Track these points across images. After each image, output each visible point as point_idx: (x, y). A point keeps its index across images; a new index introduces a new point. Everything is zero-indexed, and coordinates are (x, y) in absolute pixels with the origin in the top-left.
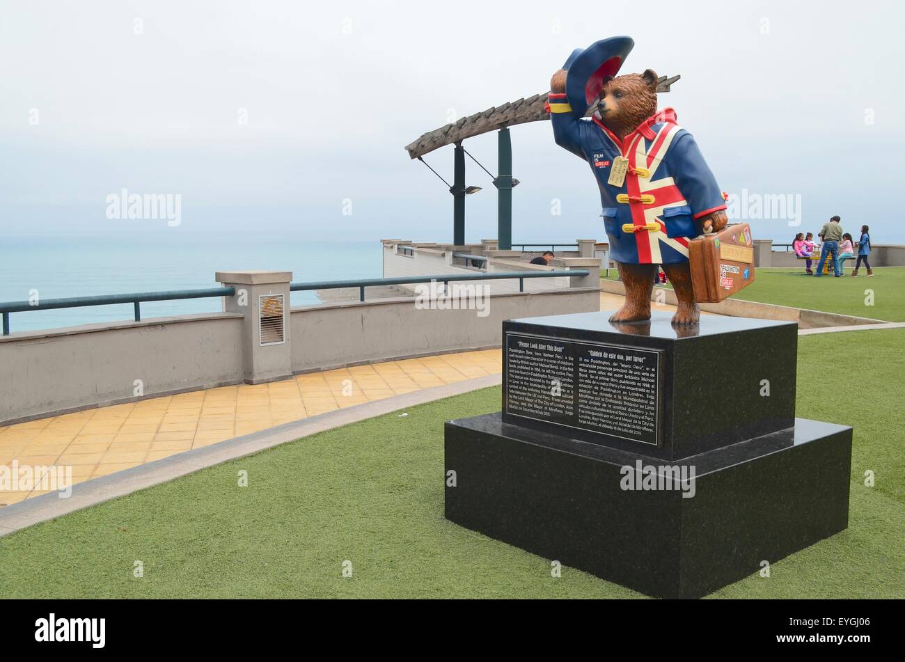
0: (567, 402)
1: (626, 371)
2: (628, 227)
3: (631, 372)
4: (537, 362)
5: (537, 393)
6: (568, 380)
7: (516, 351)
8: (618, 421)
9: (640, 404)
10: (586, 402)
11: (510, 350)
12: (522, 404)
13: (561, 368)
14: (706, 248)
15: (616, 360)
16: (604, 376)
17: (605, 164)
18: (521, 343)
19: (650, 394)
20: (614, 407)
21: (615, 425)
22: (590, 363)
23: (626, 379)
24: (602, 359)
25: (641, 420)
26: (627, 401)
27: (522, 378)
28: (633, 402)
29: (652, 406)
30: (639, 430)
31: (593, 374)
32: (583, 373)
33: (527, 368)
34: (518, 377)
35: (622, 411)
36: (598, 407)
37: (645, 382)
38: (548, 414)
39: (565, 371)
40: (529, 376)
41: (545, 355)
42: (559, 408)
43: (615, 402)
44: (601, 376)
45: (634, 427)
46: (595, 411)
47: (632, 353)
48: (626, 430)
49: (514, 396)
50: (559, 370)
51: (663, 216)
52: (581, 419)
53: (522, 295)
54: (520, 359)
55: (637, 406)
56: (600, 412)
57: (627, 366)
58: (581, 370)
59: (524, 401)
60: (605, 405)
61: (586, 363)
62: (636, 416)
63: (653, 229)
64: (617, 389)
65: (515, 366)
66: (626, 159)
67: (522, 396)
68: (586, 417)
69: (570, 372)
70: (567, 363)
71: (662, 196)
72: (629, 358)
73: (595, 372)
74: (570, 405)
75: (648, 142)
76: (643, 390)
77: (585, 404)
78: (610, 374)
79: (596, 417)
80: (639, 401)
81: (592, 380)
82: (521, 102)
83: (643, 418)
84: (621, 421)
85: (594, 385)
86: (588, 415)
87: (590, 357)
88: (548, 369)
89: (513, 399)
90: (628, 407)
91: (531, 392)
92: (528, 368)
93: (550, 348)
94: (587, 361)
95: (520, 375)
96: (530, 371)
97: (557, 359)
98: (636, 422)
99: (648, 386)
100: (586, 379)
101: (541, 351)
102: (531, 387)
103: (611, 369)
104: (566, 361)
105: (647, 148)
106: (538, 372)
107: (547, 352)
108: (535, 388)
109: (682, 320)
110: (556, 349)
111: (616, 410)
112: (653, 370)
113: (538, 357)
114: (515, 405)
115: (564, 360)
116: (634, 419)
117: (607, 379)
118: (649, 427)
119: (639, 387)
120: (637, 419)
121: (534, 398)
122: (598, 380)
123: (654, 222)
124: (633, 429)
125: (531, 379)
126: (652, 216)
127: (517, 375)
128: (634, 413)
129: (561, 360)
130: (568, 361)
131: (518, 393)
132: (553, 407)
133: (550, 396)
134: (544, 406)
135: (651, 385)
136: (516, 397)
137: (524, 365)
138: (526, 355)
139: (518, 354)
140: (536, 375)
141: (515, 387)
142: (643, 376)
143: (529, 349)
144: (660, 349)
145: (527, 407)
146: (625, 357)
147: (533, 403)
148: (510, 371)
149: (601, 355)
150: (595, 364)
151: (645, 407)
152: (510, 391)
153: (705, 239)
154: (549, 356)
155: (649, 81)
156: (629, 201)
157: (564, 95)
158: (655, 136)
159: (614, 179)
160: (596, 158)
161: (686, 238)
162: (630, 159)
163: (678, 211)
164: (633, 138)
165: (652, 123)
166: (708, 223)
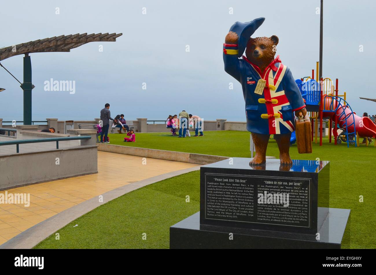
0: (249, 209)
1: (289, 191)
2: (264, 116)
3: (293, 191)
4: (227, 189)
5: (228, 206)
6: (250, 197)
7: (213, 184)
8: (284, 217)
10: (262, 208)
11: (208, 183)
12: (217, 213)
13: (245, 191)
14: (307, 126)
15: (282, 185)
17: (253, 82)
18: (216, 179)
19: (305, 201)
20: (282, 210)
21: (282, 219)
22: (265, 188)
24: (273, 185)
25: (299, 215)
26: (290, 206)
27: (217, 198)
28: (294, 206)
29: (306, 207)
30: (297, 221)
34: (214, 198)
36: (270, 210)
37: (301, 195)
38: (236, 217)
39: (248, 193)
40: (222, 197)
41: (233, 185)
42: (243, 213)
45: (295, 219)
46: (269, 213)
47: (292, 181)
48: (289, 221)
49: (211, 209)
50: (243, 192)
51: (282, 110)
52: (259, 218)
53: (58, 151)
54: (215, 188)
55: (297, 208)
56: (272, 213)
57: (289, 188)
58: (259, 191)
59: (219, 211)
60: (275, 209)
61: (262, 188)
62: (296, 213)
63: (277, 117)
65: (212, 192)
66: (264, 80)
67: (217, 208)
68: (263, 216)
69: (251, 193)
71: (281, 100)
72: (290, 184)
73: (269, 192)
74: (251, 211)
75: (274, 72)
76: (300, 200)
77: (262, 210)
79: (270, 216)
80: (297, 205)
82: (38, 41)
83: (300, 214)
84: (286, 217)
86: (264, 215)
87: (265, 184)
88: (236, 192)
90: (290, 209)
91: (223, 206)
92: (222, 193)
93: (238, 181)
94: (264, 186)
95: (216, 197)
96: (223, 194)
97: (242, 187)
98: (296, 216)
99: (304, 197)
101: (231, 183)
102: (224, 203)
103: (279, 190)
104: (248, 187)
105: (274, 75)
106: (228, 194)
107: (235, 183)
108: (226, 203)
109: (285, 163)
110: (241, 181)
111: (282, 211)
113: (229, 186)
114: (212, 214)
115: (247, 187)
116: (294, 215)
118: (304, 218)
119: (297, 198)
121: (226, 209)
123: (278, 113)
124: (294, 220)
125: (223, 198)
126: (277, 109)
127: (213, 196)
128: (294, 212)
129: (245, 187)
130: (250, 187)
131: (214, 206)
132: (239, 213)
133: (237, 207)
134: (233, 212)
135: (305, 197)
136: (213, 209)
137: (219, 191)
138: (219, 185)
139: (214, 185)
140: (227, 196)
141: (211, 203)
142: (300, 193)
143: (222, 182)
144: (310, 178)
145: (221, 214)
146: (288, 183)
147: (225, 212)
148: (208, 195)
149: (272, 183)
150: (269, 188)
151: (301, 208)
152: (208, 206)
153: (306, 122)
154: (236, 185)
155: (275, 41)
156: (266, 102)
157: (235, 45)
158: (277, 69)
159: (258, 91)
160: (248, 79)
161: (290, 121)
162: (266, 81)
163: (287, 107)
164: (267, 69)
165: (275, 62)
166: (301, 114)
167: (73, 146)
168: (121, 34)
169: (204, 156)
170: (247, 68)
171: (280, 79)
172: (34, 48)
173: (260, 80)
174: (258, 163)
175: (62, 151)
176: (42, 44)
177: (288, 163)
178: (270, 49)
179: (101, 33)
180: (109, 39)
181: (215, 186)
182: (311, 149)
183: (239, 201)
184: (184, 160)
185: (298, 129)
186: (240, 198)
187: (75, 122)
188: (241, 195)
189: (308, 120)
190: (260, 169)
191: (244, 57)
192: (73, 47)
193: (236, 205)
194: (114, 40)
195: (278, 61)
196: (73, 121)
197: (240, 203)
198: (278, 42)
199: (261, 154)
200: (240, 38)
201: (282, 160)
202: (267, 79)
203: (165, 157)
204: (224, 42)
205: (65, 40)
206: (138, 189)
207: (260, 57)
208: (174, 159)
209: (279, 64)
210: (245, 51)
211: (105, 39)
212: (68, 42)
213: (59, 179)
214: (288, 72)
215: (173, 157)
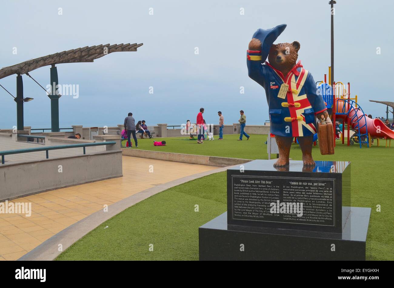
1: (314, 191)
2: (288, 119)
3: (318, 191)
4: (253, 190)
5: (255, 207)
6: (276, 198)
7: (239, 185)
8: (310, 216)
9: (323, 206)
11: (235, 185)
12: (244, 213)
13: (270, 192)
15: (307, 186)
16: (300, 194)
17: (276, 87)
18: (242, 181)
19: (329, 201)
20: (307, 209)
21: (307, 219)
22: (290, 188)
23: (314, 195)
24: (299, 186)
26: (315, 206)
27: (244, 199)
28: (319, 206)
29: (331, 207)
30: (322, 220)
31: (292, 194)
32: (285, 194)
33: (247, 194)
35: (312, 211)
37: (325, 195)
38: (263, 217)
39: (274, 194)
40: (249, 198)
41: (259, 186)
42: (270, 213)
43: (307, 207)
44: (298, 194)
45: (320, 218)
47: (317, 182)
48: (314, 221)
49: (238, 209)
50: (269, 193)
51: (304, 113)
52: (285, 217)
53: (85, 156)
54: (242, 189)
55: (322, 208)
57: (314, 188)
58: (284, 192)
61: (288, 188)
62: (321, 213)
63: (300, 119)
64: (308, 200)
65: (238, 193)
66: (286, 85)
67: (244, 209)
68: (288, 216)
69: (277, 194)
70: (275, 189)
71: (303, 103)
73: (294, 193)
75: (296, 77)
76: (325, 199)
78: (303, 193)
81: (292, 197)
82: (64, 53)
83: (325, 213)
84: (311, 216)
85: (294, 199)
86: (290, 215)
87: (290, 185)
88: (262, 193)
89: (237, 211)
90: (315, 209)
91: (250, 206)
93: (263, 182)
95: (242, 198)
96: (249, 195)
97: (268, 188)
98: (321, 216)
99: (328, 197)
100: (288, 196)
101: (257, 184)
102: (250, 204)
103: (304, 190)
104: (274, 188)
105: (296, 80)
106: (254, 195)
107: (261, 184)
108: (252, 204)
109: (308, 164)
110: (267, 182)
111: (307, 211)
112: (331, 189)
113: (255, 187)
114: (240, 214)
116: (319, 214)
117: (302, 196)
118: (329, 217)
119: (322, 198)
120: (321, 214)
121: (253, 209)
122: (296, 197)
123: (300, 116)
124: (319, 220)
125: (250, 199)
126: (299, 113)
127: (240, 198)
128: (319, 211)
129: (271, 188)
130: (275, 188)
131: (241, 207)
132: (266, 213)
133: (264, 207)
134: (259, 213)
135: (330, 197)
136: (240, 210)
137: (245, 192)
138: (246, 187)
139: (240, 187)
140: (254, 197)
141: (238, 204)
142: (325, 193)
143: (248, 184)
144: (334, 178)
145: (248, 215)
146: (313, 184)
147: (252, 212)
148: (235, 196)
149: (297, 184)
150: (294, 189)
151: (326, 208)
152: (235, 207)
153: (328, 124)
154: (262, 186)
155: (296, 47)
156: (288, 106)
157: (259, 51)
158: (299, 74)
159: (281, 95)
160: (271, 84)
161: (312, 124)
162: (288, 85)
163: (310, 111)
164: (290, 74)
165: (297, 67)
166: (323, 116)
167: (99, 151)
168: (142, 44)
169: (223, 159)
170: (270, 73)
171: (302, 83)
172: (60, 60)
173: (282, 85)
174: (283, 165)
175: (89, 157)
176: (68, 55)
177: (311, 164)
178: (292, 54)
179: (123, 44)
180: (131, 49)
181: (242, 188)
182: (333, 150)
183: (266, 202)
184: (204, 163)
185: (320, 131)
186: (266, 199)
187: (99, 129)
188: (267, 196)
189: (330, 122)
190: (284, 170)
191: (267, 63)
192: (97, 57)
193: (262, 206)
194: (135, 50)
195: (300, 66)
196: (97, 128)
197: (266, 203)
198: (300, 48)
199: (285, 156)
200: (263, 45)
201: (305, 162)
202: (289, 83)
203: (186, 161)
204: (248, 49)
205: (89, 51)
206: (163, 191)
207: (283, 63)
208: (194, 162)
209: (301, 69)
210: (268, 57)
211: (126, 49)
212: (92, 52)
213: (87, 183)
214: (309, 76)
215: (193, 160)
